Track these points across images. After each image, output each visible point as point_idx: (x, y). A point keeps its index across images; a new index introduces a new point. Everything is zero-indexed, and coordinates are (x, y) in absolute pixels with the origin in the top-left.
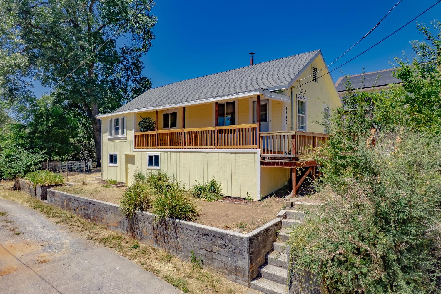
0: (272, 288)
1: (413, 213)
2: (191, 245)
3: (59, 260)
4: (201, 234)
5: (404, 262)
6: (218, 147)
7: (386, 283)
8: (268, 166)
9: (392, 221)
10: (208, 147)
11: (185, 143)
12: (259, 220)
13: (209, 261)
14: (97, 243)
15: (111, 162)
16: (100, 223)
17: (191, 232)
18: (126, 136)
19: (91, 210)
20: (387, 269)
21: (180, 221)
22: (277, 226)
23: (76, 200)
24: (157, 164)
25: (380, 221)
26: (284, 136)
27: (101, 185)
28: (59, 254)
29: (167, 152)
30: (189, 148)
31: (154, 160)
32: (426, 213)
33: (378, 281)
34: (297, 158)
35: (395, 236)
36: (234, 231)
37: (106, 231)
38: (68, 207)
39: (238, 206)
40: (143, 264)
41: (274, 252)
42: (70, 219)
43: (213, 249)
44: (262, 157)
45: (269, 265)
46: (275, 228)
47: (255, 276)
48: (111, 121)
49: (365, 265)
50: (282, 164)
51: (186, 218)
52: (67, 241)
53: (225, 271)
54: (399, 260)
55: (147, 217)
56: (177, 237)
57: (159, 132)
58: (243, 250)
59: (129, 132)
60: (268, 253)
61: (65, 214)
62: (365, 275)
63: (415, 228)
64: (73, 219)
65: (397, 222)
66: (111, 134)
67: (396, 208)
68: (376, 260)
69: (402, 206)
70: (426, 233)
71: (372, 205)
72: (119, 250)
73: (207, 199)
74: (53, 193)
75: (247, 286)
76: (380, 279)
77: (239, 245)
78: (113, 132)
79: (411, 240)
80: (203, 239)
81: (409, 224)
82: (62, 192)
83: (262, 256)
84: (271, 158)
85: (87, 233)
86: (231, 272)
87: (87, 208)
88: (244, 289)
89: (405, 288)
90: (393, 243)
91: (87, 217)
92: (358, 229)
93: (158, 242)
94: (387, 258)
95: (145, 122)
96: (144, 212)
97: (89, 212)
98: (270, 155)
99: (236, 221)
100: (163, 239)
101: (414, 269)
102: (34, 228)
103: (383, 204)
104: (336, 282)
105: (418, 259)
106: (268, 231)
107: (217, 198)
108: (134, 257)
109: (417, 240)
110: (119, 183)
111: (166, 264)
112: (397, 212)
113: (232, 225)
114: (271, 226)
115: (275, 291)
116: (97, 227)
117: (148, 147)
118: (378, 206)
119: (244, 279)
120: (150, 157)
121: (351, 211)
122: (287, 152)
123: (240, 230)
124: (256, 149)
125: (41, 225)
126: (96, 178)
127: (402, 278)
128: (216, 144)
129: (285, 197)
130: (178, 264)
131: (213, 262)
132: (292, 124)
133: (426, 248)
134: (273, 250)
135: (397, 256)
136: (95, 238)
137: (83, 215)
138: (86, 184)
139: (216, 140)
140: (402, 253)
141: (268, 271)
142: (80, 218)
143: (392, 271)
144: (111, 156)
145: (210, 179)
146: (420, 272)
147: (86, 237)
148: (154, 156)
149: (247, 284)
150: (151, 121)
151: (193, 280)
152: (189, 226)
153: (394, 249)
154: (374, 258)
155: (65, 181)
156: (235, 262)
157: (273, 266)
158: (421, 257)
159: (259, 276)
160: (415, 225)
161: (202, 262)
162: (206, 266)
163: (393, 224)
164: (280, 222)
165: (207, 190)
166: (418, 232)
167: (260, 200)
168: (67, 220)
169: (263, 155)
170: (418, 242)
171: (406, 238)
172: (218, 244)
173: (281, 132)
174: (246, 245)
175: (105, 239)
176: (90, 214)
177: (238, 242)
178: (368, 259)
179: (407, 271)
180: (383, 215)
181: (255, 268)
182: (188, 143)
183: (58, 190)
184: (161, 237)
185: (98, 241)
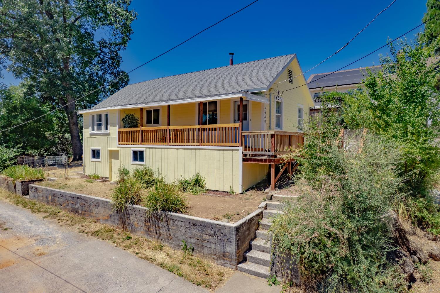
0: (256, 269)
1: (371, 203)
2: (182, 235)
3: (56, 252)
4: (192, 224)
5: (363, 241)
6: (203, 144)
7: (350, 259)
8: (249, 162)
9: (356, 210)
10: (193, 144)
11: (170, 139)
12: (243, 211)
13: (200, 248)
14: (90, 236)
15: (94, 157)
16: (89, 217)
17: (182, 223)
18: (109, 132)
19: (79, 204)
20: (351, 248)
21: (172, 213)
22: (259, 216)
23: (62, 195)
24: (142, 159)
25: (347, 210)
26: (264, 135)
27: (84, 179)
28: (54, 247)
29: (152, 148)
30: (174, 145)
31: (138, 156)
32: (381, 203)
33: (344, 258)
34: (276, 155)
35: (357, 221)
36: (222, 221)
37: (95, 224)
38: (53, 203)
39: (222, 198)
40: (137, 254)
41: (257, 239)
42: (57, 213)
43: (204, 237)
44: (244, 154)
45: (253, 251)
46: (258, 218)
47: (241, 260)
48: (93, 117)
49: (334, 245)
50: (262, 160)
51: (177, 210)
52: (59, 235)
53: (214, 257)
54: (360, 241)
55: (138, 210)
56: (169, 228)
57: (143, 128)
58: (231, 237)
59: (112, 128)
60: (252, 240)
61: (50, 209)
62: (334, 254)
63: (372, 215)
64: (60, 214)
65: (359, 211)
66: (93, 130)
67: (359, 199)
68: (343, 241)
69: (363, 198)
70: (381, 218)
71: (341, 197)
72: (112, 242)
73: (193, 193)
74: (36, 189)
75: (234, 269)
76: (346, 256)
77: (227, 233)
78: (96, 127)
79: (369, 225)
80: (194, 229)
81: (369, 212)
82: (46, 187)
83: (247, 243)
84: (253, 155)
85: (77, 227)
86: (220, 257)
87: (74, 203)
88: (232, 272)
89: (364, 262)
90: (356, 227)
91: (75, 211)
92: (329, 217)
93: (150, 233)
94: (351, 240)
95: (129, 118)
96: (135, 206)
97: (77, 207)
98: (251, 153)
99: (222, 213)
100: (154, 230)
101: (371, 247)
102: (21, 224)
103: (349, 196)
104: (312, 261)
105: (375, 239)
106: (251, 221)
107: (202, 192)
108: (128, 247)
109: (374, 224)
110: (103, 178)
111: (159, 253)
112: (360, 203)
113: (220, 216)
114: (254, 217)
115: (259, 272)
116: (87, 221)
117: (132, 143)
118: (346, 198)
119: (231, 263)
120: (135, 153)
121: (324, 202)
122: (267, 150)
123: (227, 220)
124: (239, 146)
125: (28, 221)
126: (77, 173)
127: (362, 254)
128: (200, 141)
129: (264, 191)
130: (170, 252)
131: (203, 249)
132: (270, 123)
133: (380, 231)
134: (256, 238)
135: (359, 237)
136: (86, 231)
137: (71, 209)
138: (69, 179)
139: (201, 138)
140: (362, 235)
141: (253, 256)
142: (68, 212)
143: (355, 249)
144: (94, 151)
145: (195, 174)
146: (375, 249)
147: (77, 230)
148: (139, 152)
149: (234, 267)
150: (135, 118)
151: (185, 265)
152: (181, 218)
153: (357, 232)
154: (342, 240)
155: (45, 176)
156: (224, 248)
157: (257, 251)
158: (377, 237)
159: (245, 260)
160: (372, 212)
161: (193, 250)
162: (196, 253)
163: (356, 212)
164: (262, 212)
165: (192, 184)
166: (375, 218)
167: (242, 193)
168: (53, 215)
169: (245, 152)
170: (375, 226)
171: (366, 223)
172: (208, 233)
173: (262, 131)
174: (234, 232)
175: (97, 232)
176: (78, 209)
177: (226, 231)
178: (337, 241)
179: (366, 248)
180: (349, 205)
181: (241, 253)
182: (173, 140)
183: (42, 185)
184: (152, 229)
185: (90, 234)
